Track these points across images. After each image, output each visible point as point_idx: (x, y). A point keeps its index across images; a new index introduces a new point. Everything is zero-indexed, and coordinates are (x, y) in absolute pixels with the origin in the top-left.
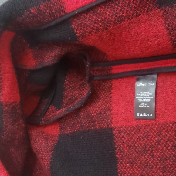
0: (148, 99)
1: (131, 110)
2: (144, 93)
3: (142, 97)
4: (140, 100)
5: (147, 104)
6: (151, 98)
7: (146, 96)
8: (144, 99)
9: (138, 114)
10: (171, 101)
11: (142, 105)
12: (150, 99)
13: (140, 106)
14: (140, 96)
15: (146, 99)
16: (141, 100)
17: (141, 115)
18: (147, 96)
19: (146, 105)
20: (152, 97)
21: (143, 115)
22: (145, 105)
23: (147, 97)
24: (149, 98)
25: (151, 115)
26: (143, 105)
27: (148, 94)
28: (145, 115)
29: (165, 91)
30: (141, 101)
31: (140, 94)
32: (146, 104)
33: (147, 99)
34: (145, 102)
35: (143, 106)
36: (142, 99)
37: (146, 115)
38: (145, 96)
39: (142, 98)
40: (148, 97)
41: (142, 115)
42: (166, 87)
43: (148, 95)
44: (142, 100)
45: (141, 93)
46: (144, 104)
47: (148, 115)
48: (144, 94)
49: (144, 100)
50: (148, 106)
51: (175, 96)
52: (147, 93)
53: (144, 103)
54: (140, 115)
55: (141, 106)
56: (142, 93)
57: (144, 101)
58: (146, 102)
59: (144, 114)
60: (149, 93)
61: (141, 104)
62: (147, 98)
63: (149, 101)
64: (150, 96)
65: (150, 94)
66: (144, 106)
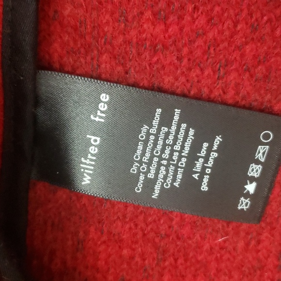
0: (181, 136)
1: (207, 247)
2: (143, 154)
3: (159, 165)
4: (174, 180)
5: (205, 145)
6: (176, 118)
7: (160, 142)
8: (176, 154)
9: (244, 204)
10: (210, 35)
11: (202, 173)
12: (184, 126)
13: (204, 187)
14: (151, 176)
15: (177, 147)
16: (176, 173)
17: (251, 188)
18: (162, 136)
19: (209, 150)
20: (177, 111)
21: (252, 179)
22: (206, 159)
23: (170, 141)
24: (174, 128)
25: (267, 137)
26: (204, 168)
27: (153, 131)
28: (259, 168)
29: (147, 54)
30: (180, 176)
31: (142, 177)
32: (203, 153)
33: (180, 142)
34: (193, 157)
35: (208, 171)
36: (172, 168)
37: (257, 162)
38: (159, 147)
39: (167, 166)
40: (167, 134)
41: (254, 185)
42: (128, 42)
43: (159, 130)
44: (177, 166)
45: (134, 170)
46: (201, 160)
47: (262, 152)
48: (148, 155)
49: (180, 157)
50: (218, 140)
51: (190, 8)
52: (148, 134)
53: (197, 158)
54: (247, 195)
55: (206, 180)
56: (141, 162)
57: (184, 160)
58: (196, 148)
59: (250, 174)
60: (151, 126)
61: (196, 176)
62: (176, 139)
63: (192, 132)
64: (166, 121)
65: (156, 122)
66: (211, 163)
